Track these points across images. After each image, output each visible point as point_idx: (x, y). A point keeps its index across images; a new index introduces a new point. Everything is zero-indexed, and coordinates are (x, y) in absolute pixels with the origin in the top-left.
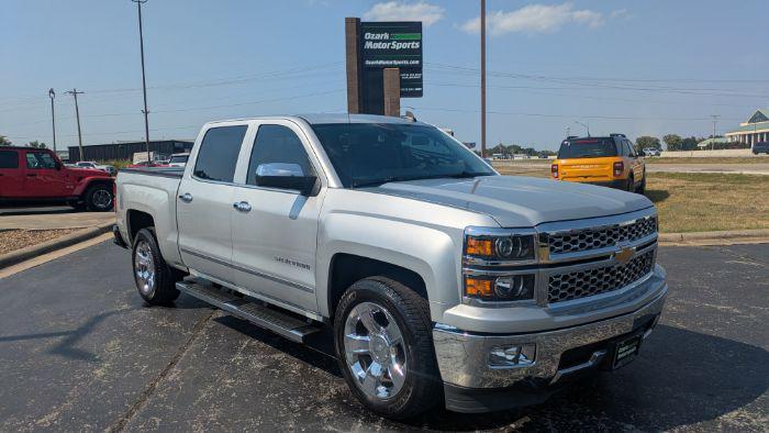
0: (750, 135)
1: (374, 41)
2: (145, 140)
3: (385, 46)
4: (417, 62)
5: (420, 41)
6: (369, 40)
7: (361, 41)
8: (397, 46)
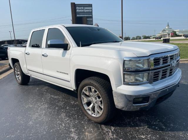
0: (162, 35)
1: (79, 9)
2: (14, 39)
3: (82, 11)
4: (91, 15)
5: (92, 9)
6: (78, 9)
7: (75, 10)
8: (86, 11)
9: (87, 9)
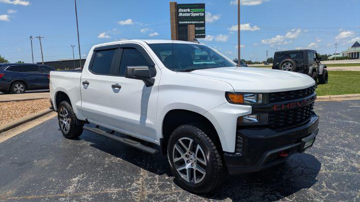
0: (352, 53)
3: (188, 15)
4: (203, 22)
5: (204, 12)
6: (181, 12)
7: (177, 13)
8: (194, 15)
9: (196, 13)
